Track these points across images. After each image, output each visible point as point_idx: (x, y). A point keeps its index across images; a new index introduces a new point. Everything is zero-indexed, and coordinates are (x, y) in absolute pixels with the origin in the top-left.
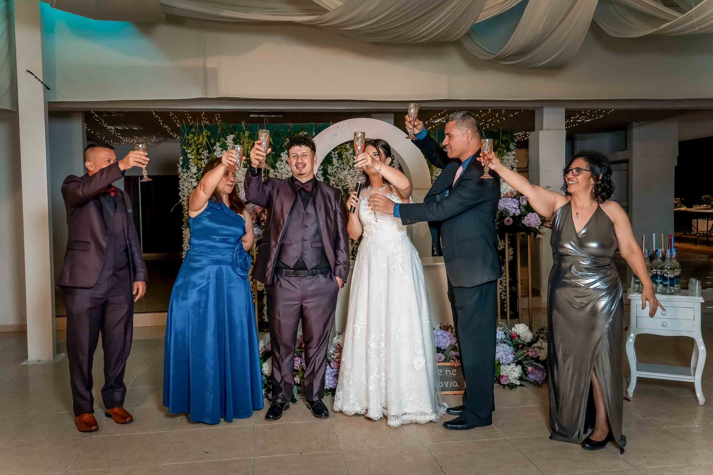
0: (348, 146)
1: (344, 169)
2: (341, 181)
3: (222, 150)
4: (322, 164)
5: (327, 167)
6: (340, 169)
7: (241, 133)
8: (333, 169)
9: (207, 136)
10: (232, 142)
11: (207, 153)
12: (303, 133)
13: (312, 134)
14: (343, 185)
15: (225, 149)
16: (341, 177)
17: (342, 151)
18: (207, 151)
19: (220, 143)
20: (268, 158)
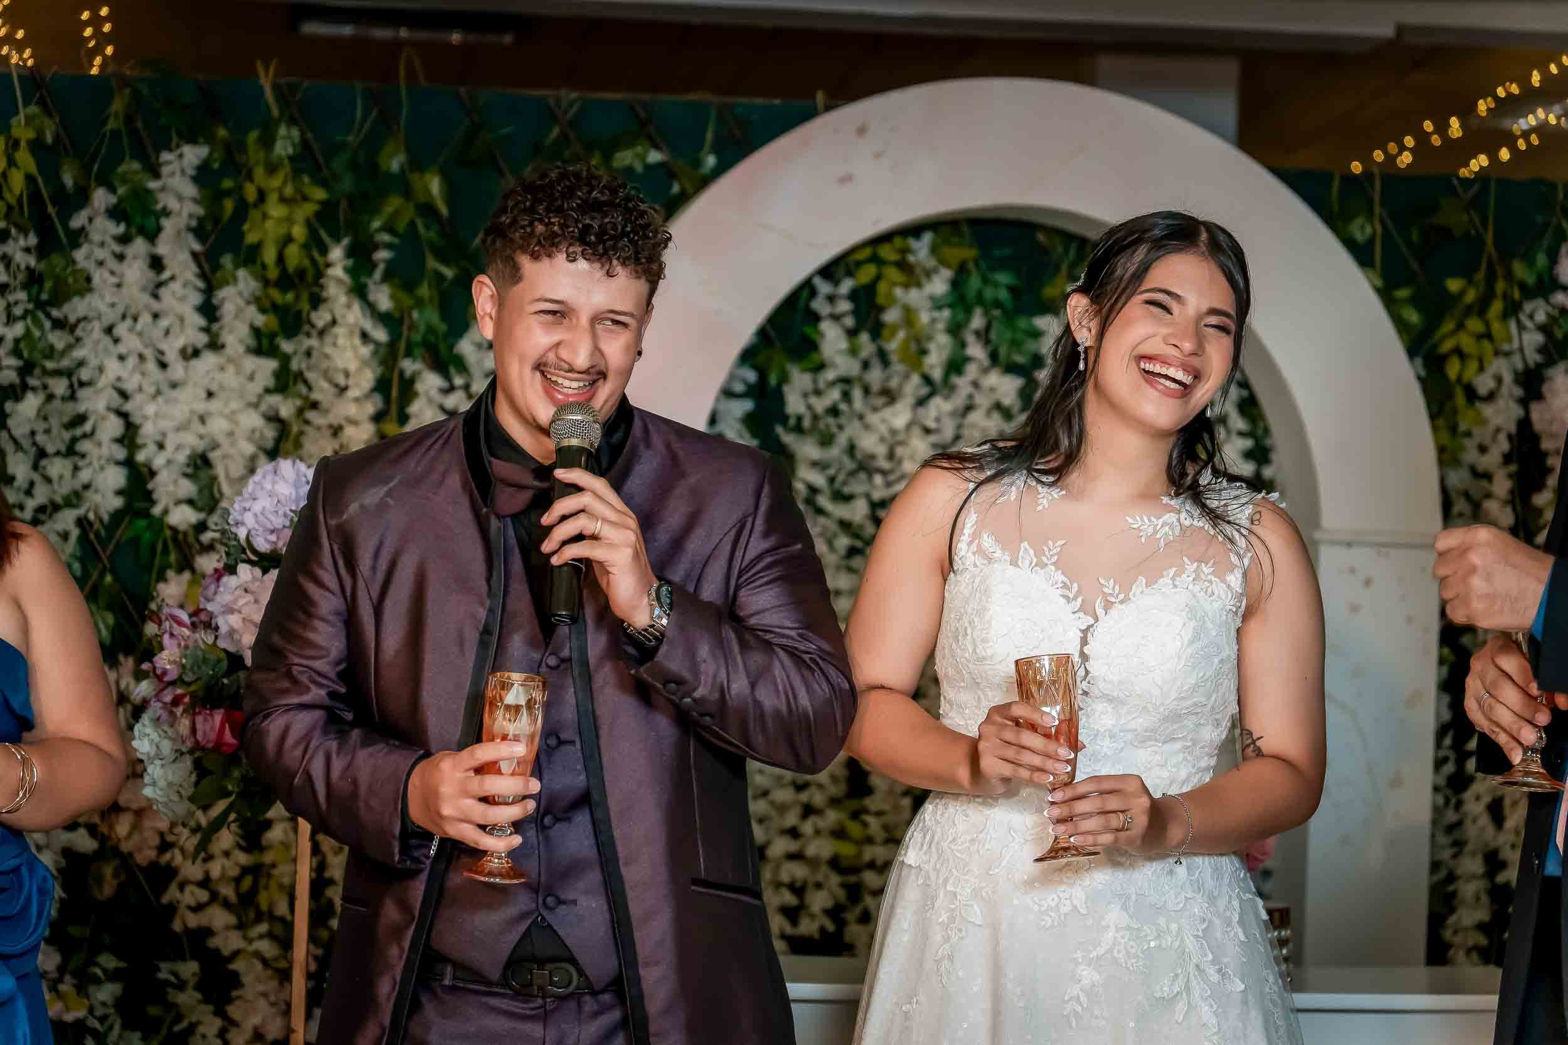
0: (921, 250)
1: (890, 396)
2: (865, 466)
3: (124, 240)
4: (748, 356)
5: (784, 379)
6: (867, 391)
7: (253, 136)
8: (818, 393)
9: (37, 146)
10: (190, 190)
11: (27, 250)
12: (642, 157)
13: (697, 163)
14: (877, 495)
15: (142, 231)
16: (869, 443)
17: (878, 278)
18: (32, 240)
19: (112, 190)
20: (408, 301)
